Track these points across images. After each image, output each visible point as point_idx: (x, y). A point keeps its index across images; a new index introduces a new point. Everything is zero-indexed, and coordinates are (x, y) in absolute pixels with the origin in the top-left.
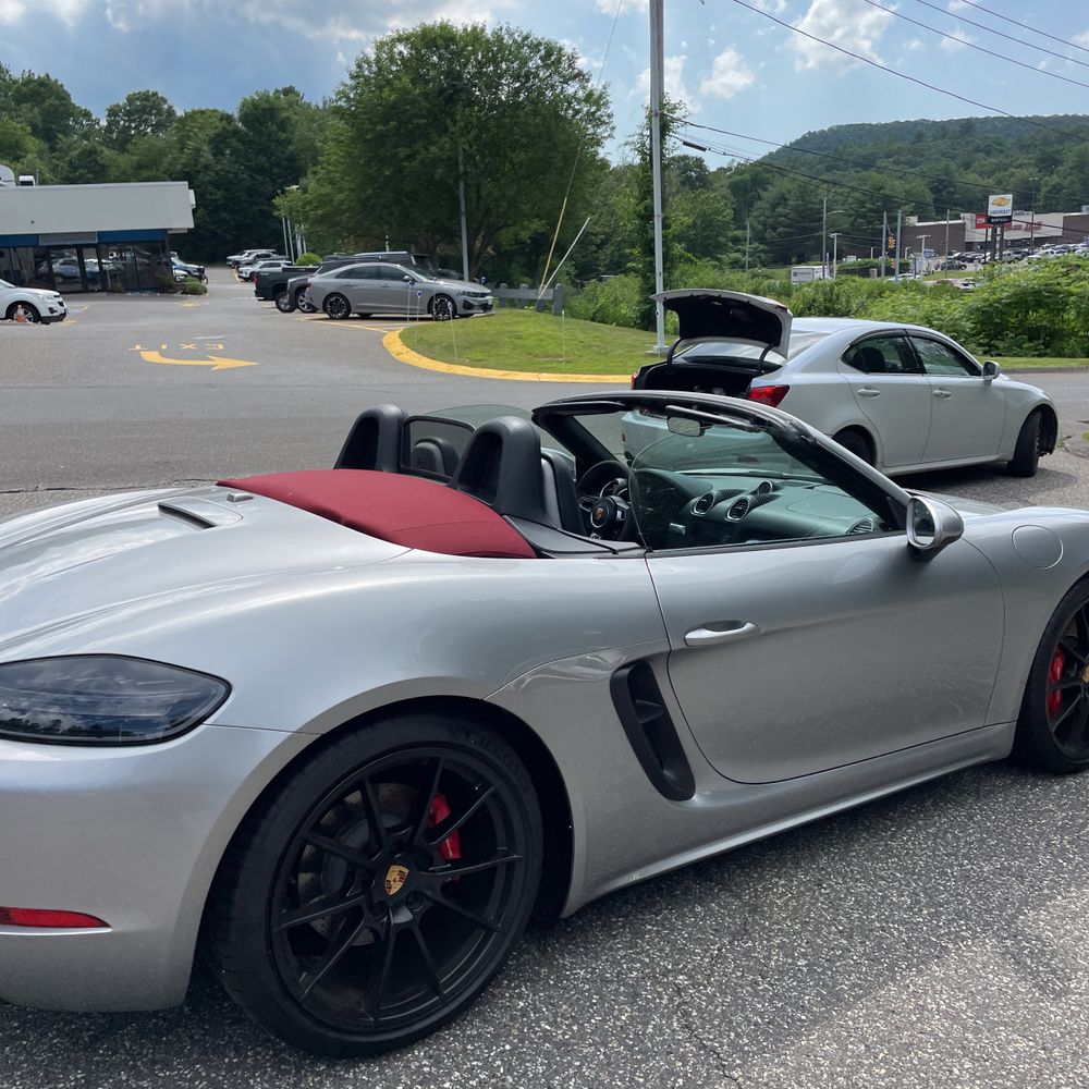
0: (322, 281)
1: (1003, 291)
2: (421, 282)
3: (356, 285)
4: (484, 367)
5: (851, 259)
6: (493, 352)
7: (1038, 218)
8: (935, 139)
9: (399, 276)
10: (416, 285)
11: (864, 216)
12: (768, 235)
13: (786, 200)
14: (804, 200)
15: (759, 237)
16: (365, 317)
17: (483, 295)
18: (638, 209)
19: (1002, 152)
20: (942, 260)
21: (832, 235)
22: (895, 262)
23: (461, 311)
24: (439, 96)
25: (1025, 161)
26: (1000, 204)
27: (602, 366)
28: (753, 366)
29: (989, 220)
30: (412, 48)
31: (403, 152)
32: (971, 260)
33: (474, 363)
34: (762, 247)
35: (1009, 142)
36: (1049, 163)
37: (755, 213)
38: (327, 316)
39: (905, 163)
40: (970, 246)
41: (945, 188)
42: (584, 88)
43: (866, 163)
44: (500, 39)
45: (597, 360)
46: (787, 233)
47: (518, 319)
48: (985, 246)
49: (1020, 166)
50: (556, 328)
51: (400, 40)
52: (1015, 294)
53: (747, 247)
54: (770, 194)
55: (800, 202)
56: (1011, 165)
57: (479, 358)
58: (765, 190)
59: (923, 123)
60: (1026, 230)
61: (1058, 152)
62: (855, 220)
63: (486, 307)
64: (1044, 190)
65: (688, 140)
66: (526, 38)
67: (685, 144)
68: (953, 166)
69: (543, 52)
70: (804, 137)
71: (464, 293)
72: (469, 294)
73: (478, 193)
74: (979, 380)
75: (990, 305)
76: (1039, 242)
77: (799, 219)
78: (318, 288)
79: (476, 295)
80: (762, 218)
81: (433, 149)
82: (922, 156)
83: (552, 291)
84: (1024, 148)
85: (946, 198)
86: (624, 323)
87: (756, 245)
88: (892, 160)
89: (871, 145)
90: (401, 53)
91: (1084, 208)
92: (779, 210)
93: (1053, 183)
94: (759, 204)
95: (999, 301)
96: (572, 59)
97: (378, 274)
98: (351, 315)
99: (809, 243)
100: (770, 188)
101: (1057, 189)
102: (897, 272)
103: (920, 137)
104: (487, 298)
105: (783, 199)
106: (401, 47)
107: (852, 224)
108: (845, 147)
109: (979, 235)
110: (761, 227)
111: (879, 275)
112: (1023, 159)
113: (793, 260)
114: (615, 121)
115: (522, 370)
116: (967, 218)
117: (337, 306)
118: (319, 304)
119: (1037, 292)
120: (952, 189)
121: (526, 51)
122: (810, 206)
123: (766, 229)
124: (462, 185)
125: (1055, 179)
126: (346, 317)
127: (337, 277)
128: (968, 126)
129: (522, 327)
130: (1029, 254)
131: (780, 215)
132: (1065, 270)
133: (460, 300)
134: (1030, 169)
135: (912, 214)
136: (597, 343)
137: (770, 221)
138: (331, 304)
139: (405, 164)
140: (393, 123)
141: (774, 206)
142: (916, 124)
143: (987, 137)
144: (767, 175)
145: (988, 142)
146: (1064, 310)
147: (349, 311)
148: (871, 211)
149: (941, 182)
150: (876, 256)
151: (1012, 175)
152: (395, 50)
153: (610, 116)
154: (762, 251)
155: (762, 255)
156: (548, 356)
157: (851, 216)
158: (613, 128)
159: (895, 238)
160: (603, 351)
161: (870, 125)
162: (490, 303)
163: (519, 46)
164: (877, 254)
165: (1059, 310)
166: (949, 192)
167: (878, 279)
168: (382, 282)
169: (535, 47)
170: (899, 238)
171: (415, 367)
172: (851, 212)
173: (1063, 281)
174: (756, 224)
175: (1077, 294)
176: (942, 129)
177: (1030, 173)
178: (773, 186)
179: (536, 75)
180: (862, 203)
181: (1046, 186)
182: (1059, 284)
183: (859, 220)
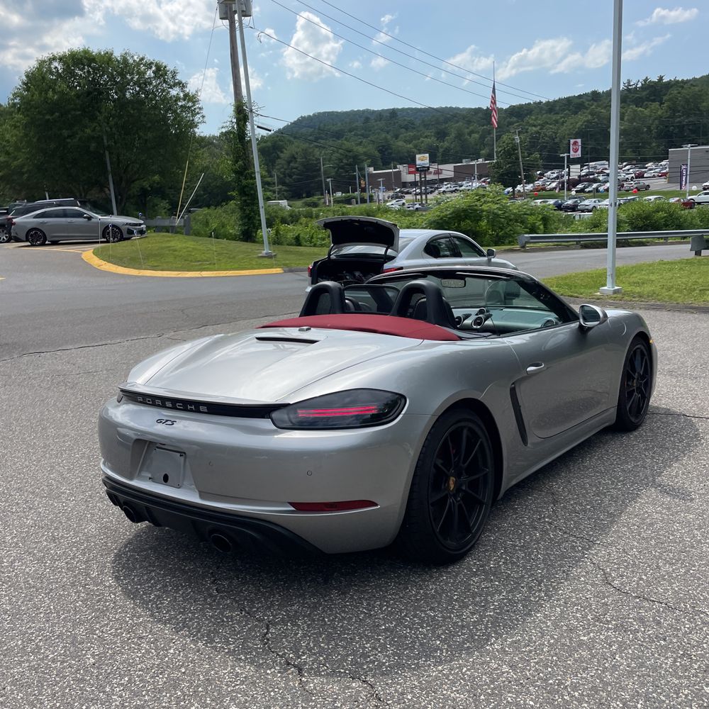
0: (24, 221)
1: (447, 210)
2: (96, 218)
3: (50, 222)
4: (162, 270)
5: (339, 194)
6: (162, 260)
7: (441, 167)
8: (376, 121)
9: (80, 215)
10: (93, 220)
11: (342, 168)
12: (288, 180)
13: (295, 158)
14: (306, 158)
15: (282, 182)
16: (55, 243)
17: (140, 224)
18: (234, 167)
19: (414, 128)
20: (391, 193)
21: (328, 180)
22: (366, 196)
23: (125, 235)
24: (87, 96)
25: (429, 134)
26: (422, 159)
27: (236, 266)
28: (382, 258)
29: (417, 169)
30: (63, 65)
31: (65, 133)
32: (408, 193)
33: (154, 268)
34: (284, 188)
35: (418, 122)
36: (441, 135)
37: (277, 167)
38: (30, 244)
39: (361, 135)
40: (404, 185)
41: (386, 150)
42: (183, 91)
43: (338, 135)
44: (125, 60)
45: (231, 262)
46: (298, 179)
47: (166, 239)
48: (414, 184)
49: (426, 137)
50: (195, 243)
51: (54, 59)
52: (453, 212)
53: (276, 188)
54: (285, 155)
55: (304, 160)
56: (421, 136)
57: (156, 264)
58: (282, 152)
59: (367, 111)
60: (435, 174)
61: (446, 128)
62: (338, 170)
63: (141, 232)
64: (441, 150)
65: (260, 125)
66: (143, 59)
67: (258, 127)
68: (389, 137)
69: (154, 68)
70: (298, 119)
71: (127, 224)
72: (130, 224)
73: (118, 159)
74: (486, 259)
75: (441, 219)
76: (442, 181)
77: (305, 170)
78: (21, 226)
79: (136, 225)
80: (282, 170)
81: (88, 131)
82: (370, 131)
83: (183, 220)
84: (426, 126)
85: (387, 157)
86: (234, 238)
87: (280, 187)
88: (353, 133)
89: (339, 124)
90: (56, 67)
91: (464, 160)
92: (292, 164)
93: (445, 146)
94: (279, 161)
95: (446, 216)
96: (174, 74)
97: (65, 214)
98: (47, 242)
99: (312, 185)
100: (285, 151)
101: (447, 150)
102: (368, 201)
103: (367, 120)
104: (142, 226)
105: (293, 158)
106: (56, 64)
107: (336, 173)
108: (325, 125)
109: (410, 178)
110: (282, 176)
111: (357, 203)
112: (427, 133)
113: (304, 195)
114: (204, 112)
115: (188, 271)
116: (401, 168)
117: (36, 237)
118: (23, 236)
119: (464, 210)
120: (390, 151)
121: (142, 68)
122: (310, 162)
123: (285, 177)
124: (107, 153)
125: (446, 144)
126: (43, 244)
127: (34, 218)
128: (393, 113)
129: (172, 244)
130: (437, 188)
131: (293, 168)
132: (477, 198)
133: (124, 229)
134: (432, 138)
135: (369, 166)
136: (225, 252)
137: (287, 172)
138: (32, 236)
139: (69, 140)
140: (57, 114)
141: (289, 162)
142: (364, 111)
143: (405, 120)
144: (281, 143)
145: (406, 123)
146: (480, 220)
147: (45, 239)
148: (347, 164)
149: (383, 146)
150: (353, 192)
151: (422, 142)
152: (52, 66)
153: (200, 109)
154: (285, 191)
155: (285, 193)
156: (199, 261)
157: (334, 168)
158: (203, 117)
159: (365, 180)
160: (231, 256)
161: (337, 112)
162: (144, 229)
163: (138, 64)
164: (354, 190)
165: (478, 220)
166: (388, 153)
167: (357, 206)
168: (69, 220)
169: (149, 65)
170: (367, 180)
171: (115, 273)
172: (335, 165)
173: (478, 203)
174: (279, 173)
175: (486, 211)
176: (380, 115)
177: (432, 140)
178: (286, 149)
179: (150, 83)
180: (341, 160)
181: (442, 148)
182: (476, 205)
183: (340, 170)
